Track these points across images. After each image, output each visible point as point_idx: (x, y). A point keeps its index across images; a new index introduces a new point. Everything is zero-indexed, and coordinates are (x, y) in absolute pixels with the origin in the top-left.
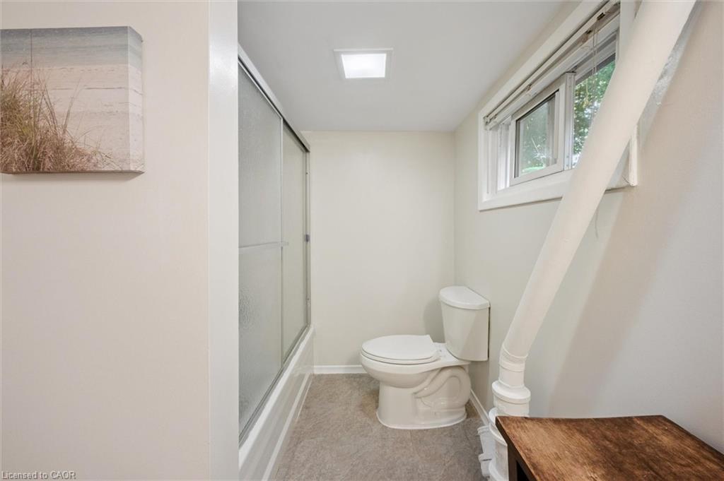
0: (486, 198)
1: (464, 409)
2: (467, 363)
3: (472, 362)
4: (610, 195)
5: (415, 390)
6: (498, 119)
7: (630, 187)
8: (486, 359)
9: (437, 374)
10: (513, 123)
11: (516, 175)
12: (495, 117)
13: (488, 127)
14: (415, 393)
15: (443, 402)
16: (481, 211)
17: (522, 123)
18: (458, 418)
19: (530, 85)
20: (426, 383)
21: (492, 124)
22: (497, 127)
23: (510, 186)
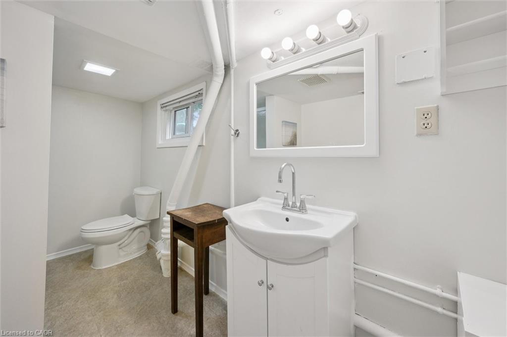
0: (160, 142)
1: (146, 247)
2: (149, 222)
3: (152, 220)
4: (199, 147)
5: (119, 243)
6: (167, 108)
7: (203, 146)
8: (159, 217)
9: (133, 231)
10: (173, 112)
11: (174, 134)
12: (166, 106)
13: (163, 110)
14: (119, 245)
15: (134, 247)
16: (158, 148)
17: (177, 112)
18: (144, 251)
19: (180, 101)
20: (126, 238)
21: (164, 109)
22: (166, 110)
23: (172, 138)
